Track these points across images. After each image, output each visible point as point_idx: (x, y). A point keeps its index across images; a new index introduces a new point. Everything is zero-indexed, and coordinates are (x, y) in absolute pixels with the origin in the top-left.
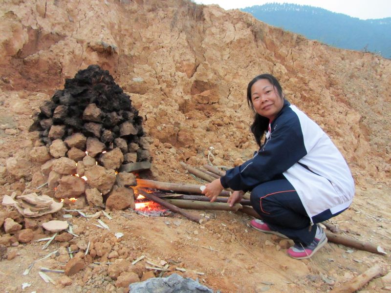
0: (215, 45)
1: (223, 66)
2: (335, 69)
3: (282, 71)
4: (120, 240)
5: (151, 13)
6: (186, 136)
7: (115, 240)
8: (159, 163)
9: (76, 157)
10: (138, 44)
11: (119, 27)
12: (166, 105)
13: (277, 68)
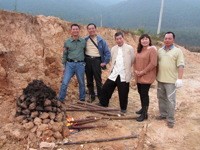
5: (11, 24)
10: (12, 44)
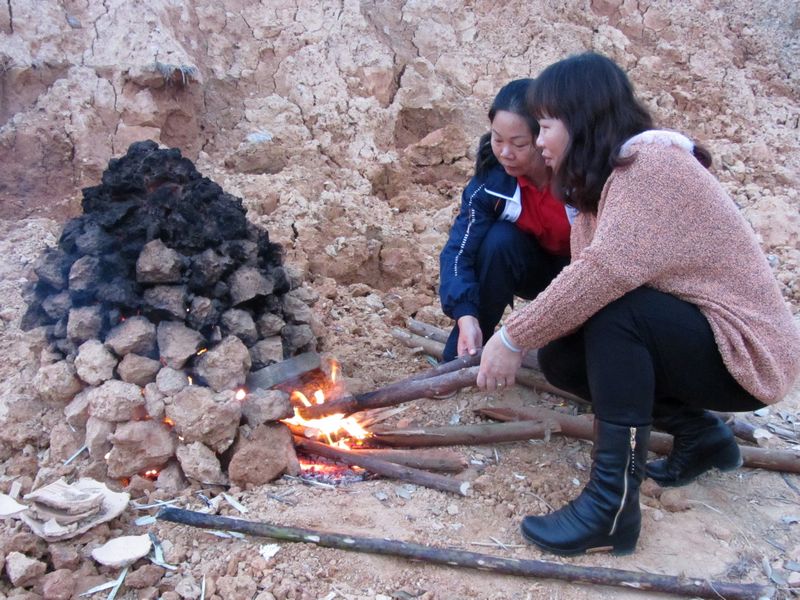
0: (437, 10)
1: (465, 59)
2: (751, 13)
3: (618, 44)
4: (273, 561)
6: (400, 258)
7: (263, 566)
8: (342, 342)
9: (139, 377)
10: (245, 47)
11: (193, 14)
12: (340, 188)
13: (603, 39)
